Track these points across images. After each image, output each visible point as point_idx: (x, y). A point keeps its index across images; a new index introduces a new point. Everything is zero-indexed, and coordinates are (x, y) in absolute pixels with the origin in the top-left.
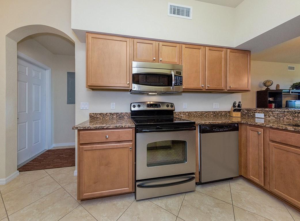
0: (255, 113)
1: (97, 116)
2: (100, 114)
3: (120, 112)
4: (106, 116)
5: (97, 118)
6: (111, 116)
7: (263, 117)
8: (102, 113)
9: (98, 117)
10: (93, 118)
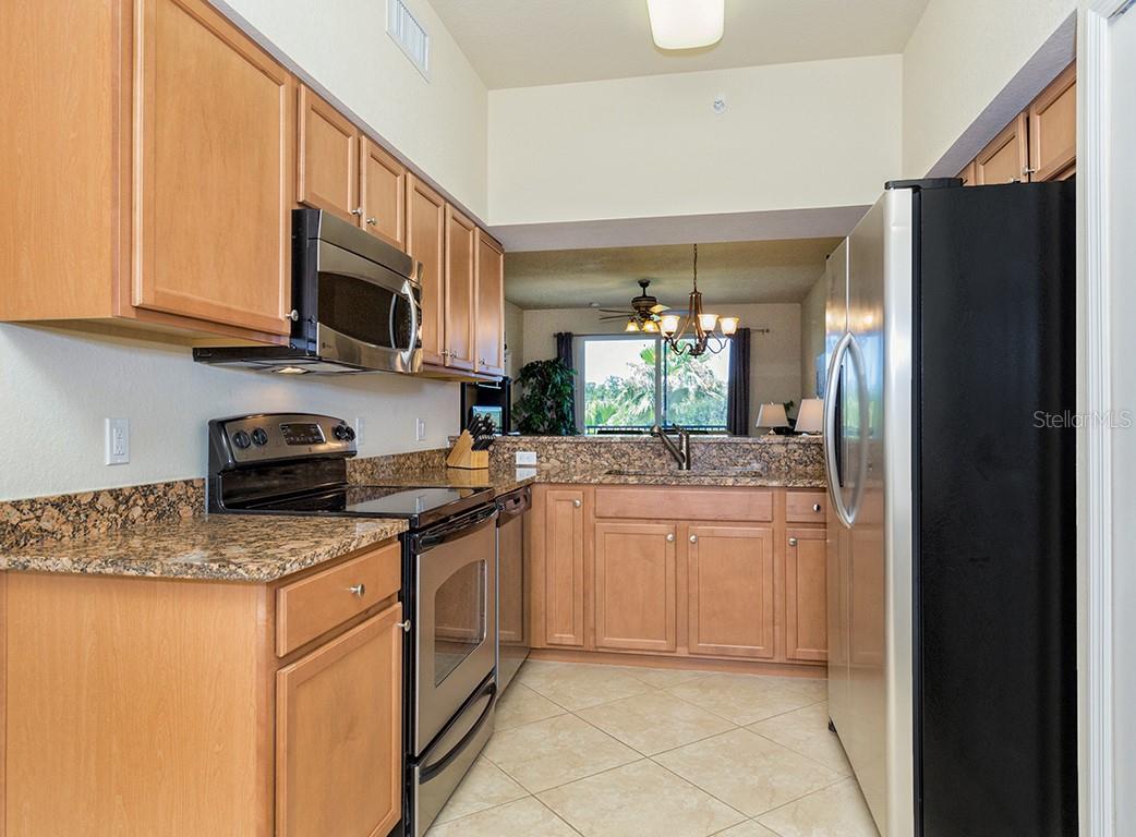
0: (514, 450)
1: (38, 518)
2: (61, 504)
3: (157, 478)
4: (94, 515)
5: (40, 539)
6: (116, 511)
7: (534, 462)
8: (71, 492)
9: (49, 527)
10: (13, 539)
